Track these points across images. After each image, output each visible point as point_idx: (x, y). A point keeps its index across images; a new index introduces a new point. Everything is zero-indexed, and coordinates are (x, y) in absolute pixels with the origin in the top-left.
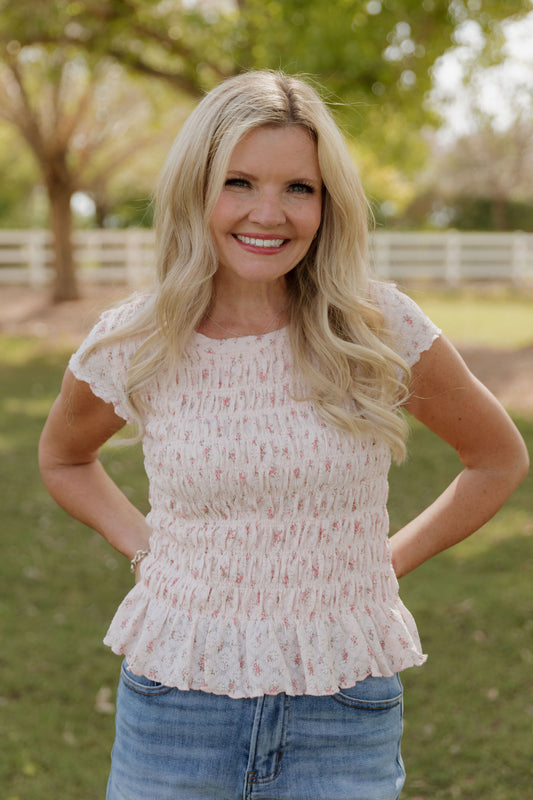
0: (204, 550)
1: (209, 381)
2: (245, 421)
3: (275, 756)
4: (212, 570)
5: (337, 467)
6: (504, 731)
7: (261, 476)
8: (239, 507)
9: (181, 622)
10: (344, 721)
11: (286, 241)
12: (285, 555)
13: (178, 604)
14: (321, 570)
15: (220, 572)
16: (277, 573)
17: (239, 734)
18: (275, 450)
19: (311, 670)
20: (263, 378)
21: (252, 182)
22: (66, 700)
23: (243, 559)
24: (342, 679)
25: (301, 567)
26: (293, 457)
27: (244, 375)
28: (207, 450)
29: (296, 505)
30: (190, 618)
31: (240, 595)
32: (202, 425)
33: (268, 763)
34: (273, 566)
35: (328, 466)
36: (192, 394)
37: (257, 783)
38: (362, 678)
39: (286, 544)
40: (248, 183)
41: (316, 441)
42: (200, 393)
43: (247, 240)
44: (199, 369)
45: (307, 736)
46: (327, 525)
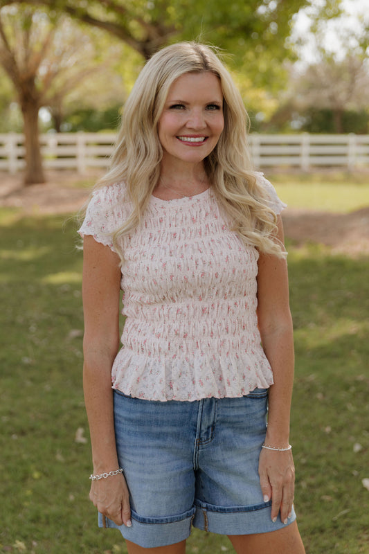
0: (163, 321)
1: (163, 224)
2: (186, 246)
3: (211, 429)
4: (169, 332)
5: (239, 272)
6: (335, 450)
7: (196, 278)
8: (182, 295)
9: (155, 364)
10: (246, 406)
11: (206, 138)
12: (210, 321)
13: (152, 355)
14: (230, 329)
15: (174, 333)
16: (206, 330)
17: (190, 418)
18: (204, 263)
19: (229, 383)
20: (194, 221)
21: (186, 106)
22: (55, 436)
23: (187, 324)
24: (243, 390)
25: (219, 327)
26: (214, 266)
27: (184, 220)
28: (165, 264)
29: (215, 293)
30: (160, 361)
31: (187, 344)
32: (161, 250)
33: (207, 433)
34: (204, 327)
35: (234, 272)
36: (154, 232)
37: (202, 444)
38: (252, 390)
39: (210, 315)
40: (184, 106)
41: (227, 257)
42: (159, 231)
43: (186, 139)
44: (157, 218)
45: (228, 416)
46: (231, 303)
